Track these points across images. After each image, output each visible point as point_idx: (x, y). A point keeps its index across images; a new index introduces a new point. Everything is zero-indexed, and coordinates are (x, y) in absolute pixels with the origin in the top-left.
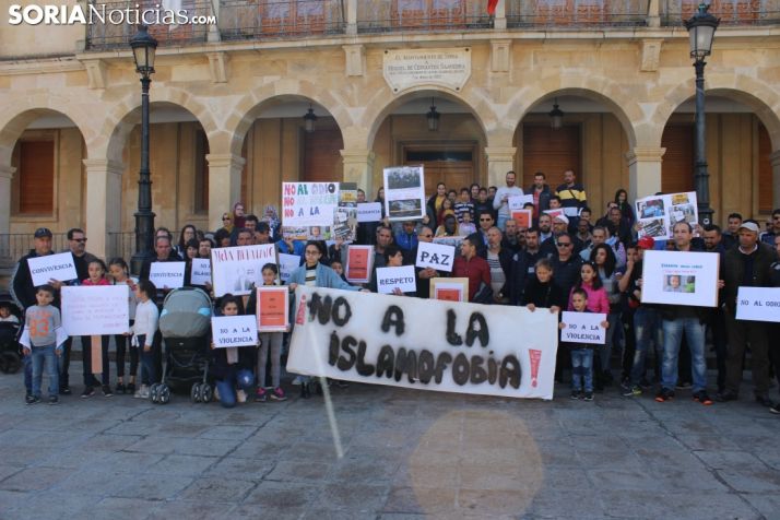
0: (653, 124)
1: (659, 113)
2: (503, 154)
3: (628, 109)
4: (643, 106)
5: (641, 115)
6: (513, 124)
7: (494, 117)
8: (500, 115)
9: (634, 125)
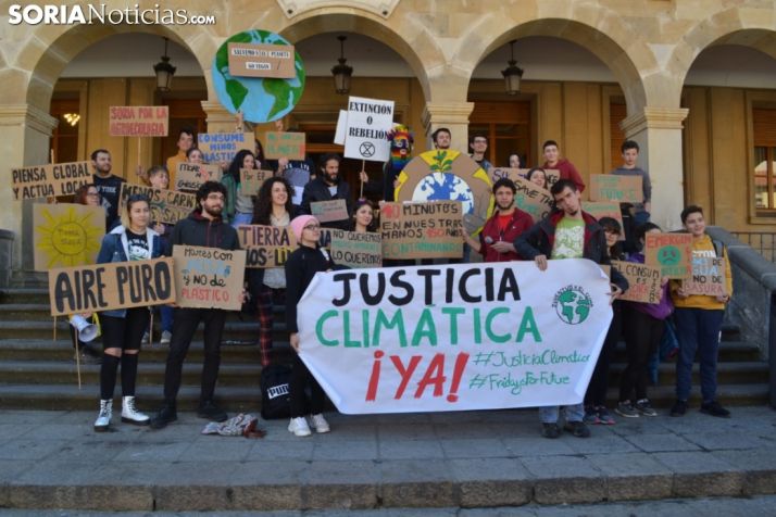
0: (668, 74)
1: (676, 59)
2: (454, 113)
3: (633, 52)
4: (655, 49)
5: (653, 62)
6: (467, 69)
7: (440, 58)
8: (448, 56)
9: (643, 76)
